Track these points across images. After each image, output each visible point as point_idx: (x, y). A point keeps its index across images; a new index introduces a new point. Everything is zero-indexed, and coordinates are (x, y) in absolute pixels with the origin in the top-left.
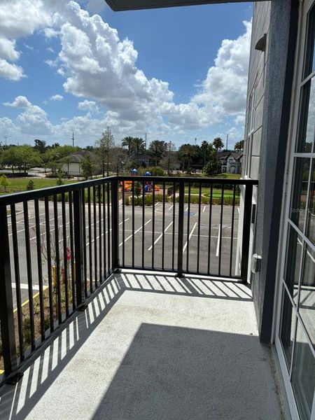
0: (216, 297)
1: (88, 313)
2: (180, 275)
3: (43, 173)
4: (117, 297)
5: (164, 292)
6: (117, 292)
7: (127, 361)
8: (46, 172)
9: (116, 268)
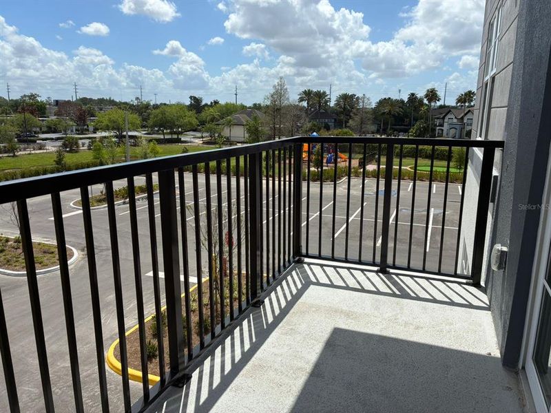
0: (435, 301)
1: (265, 310)
2: (383, 269)
3: (199, 138)
4: (300, 293)
5: (363, 290)
6: (300, 286)
7: (317, 372)
8: (202, 137)
9: (298, 256)
